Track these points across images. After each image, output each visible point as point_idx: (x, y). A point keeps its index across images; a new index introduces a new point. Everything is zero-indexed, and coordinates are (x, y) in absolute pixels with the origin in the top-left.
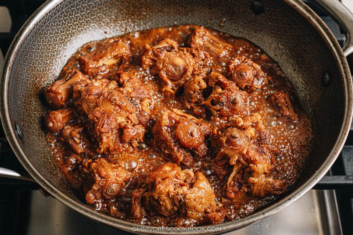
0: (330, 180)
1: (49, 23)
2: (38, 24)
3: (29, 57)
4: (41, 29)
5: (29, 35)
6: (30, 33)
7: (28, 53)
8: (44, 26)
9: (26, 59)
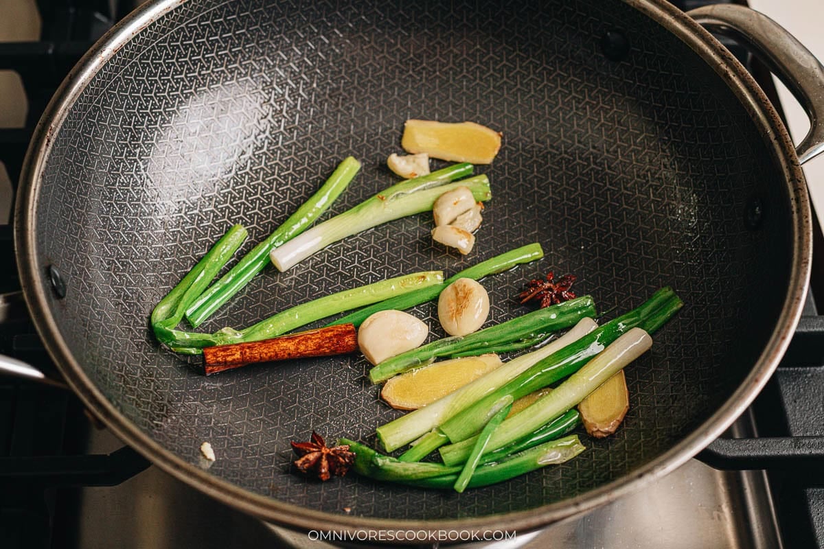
0: (760, 449)
1: (149, 51)
2: (122, 50)
3: (98, 121)
4: (129, 62)
5: (100, 71)
6: (104, 67)
7: (95, 111)
8: (137, 55)
9: (89, 125)
